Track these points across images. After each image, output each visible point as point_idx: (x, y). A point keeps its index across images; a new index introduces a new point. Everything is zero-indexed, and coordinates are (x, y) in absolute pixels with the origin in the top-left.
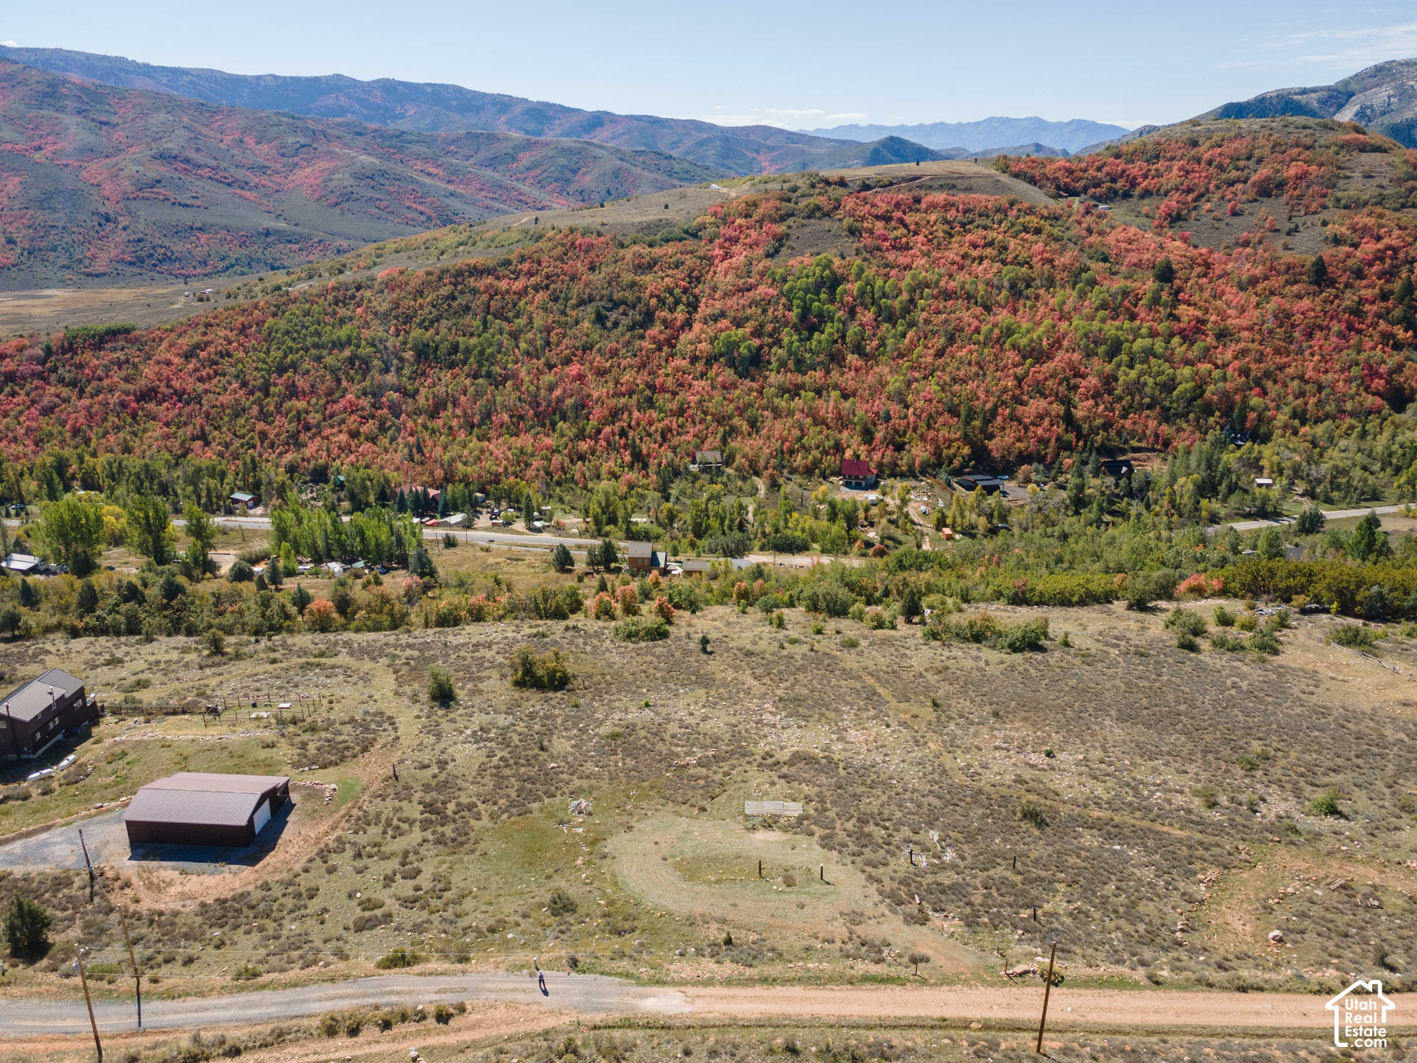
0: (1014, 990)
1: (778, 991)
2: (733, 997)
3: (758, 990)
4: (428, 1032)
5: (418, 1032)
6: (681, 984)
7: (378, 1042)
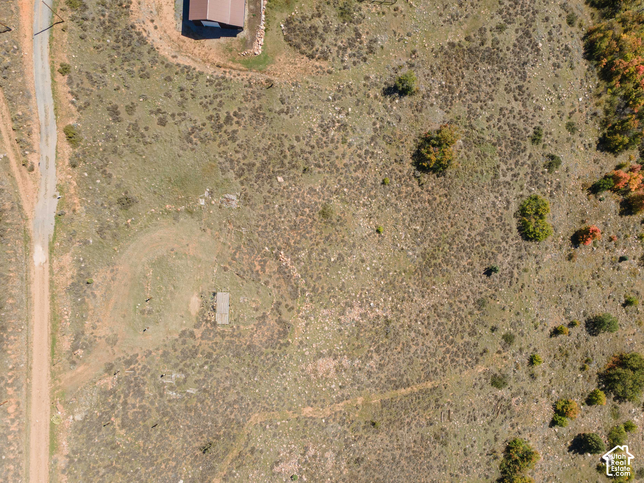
0: (49, 401)
1: (47, 302)
2: (44, 283)
3: (47, 294)
4: (17, 158)
5: (17, 155)
6: (50, 261)
7: (10, 139)
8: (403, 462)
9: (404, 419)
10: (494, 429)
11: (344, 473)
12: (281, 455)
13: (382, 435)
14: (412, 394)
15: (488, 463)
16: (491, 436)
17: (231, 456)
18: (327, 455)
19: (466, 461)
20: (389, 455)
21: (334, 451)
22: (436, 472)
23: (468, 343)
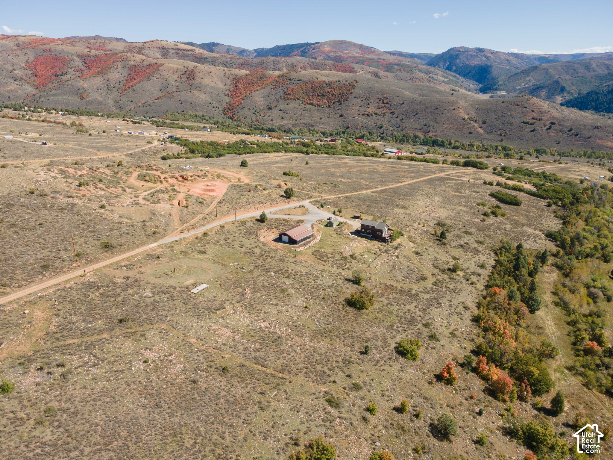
8: (222, 400)
9: (246, 380)
10: (309, 426)
11: (177, 381)
13: (224, 379)
14: (264, 372)
15: (286, 444)
16: (304, 428)
18: (179, 366)
19: (269, 431)
20: (217, 391)
21: (184, 367)
22: (241, 421)
23: (324, 372)
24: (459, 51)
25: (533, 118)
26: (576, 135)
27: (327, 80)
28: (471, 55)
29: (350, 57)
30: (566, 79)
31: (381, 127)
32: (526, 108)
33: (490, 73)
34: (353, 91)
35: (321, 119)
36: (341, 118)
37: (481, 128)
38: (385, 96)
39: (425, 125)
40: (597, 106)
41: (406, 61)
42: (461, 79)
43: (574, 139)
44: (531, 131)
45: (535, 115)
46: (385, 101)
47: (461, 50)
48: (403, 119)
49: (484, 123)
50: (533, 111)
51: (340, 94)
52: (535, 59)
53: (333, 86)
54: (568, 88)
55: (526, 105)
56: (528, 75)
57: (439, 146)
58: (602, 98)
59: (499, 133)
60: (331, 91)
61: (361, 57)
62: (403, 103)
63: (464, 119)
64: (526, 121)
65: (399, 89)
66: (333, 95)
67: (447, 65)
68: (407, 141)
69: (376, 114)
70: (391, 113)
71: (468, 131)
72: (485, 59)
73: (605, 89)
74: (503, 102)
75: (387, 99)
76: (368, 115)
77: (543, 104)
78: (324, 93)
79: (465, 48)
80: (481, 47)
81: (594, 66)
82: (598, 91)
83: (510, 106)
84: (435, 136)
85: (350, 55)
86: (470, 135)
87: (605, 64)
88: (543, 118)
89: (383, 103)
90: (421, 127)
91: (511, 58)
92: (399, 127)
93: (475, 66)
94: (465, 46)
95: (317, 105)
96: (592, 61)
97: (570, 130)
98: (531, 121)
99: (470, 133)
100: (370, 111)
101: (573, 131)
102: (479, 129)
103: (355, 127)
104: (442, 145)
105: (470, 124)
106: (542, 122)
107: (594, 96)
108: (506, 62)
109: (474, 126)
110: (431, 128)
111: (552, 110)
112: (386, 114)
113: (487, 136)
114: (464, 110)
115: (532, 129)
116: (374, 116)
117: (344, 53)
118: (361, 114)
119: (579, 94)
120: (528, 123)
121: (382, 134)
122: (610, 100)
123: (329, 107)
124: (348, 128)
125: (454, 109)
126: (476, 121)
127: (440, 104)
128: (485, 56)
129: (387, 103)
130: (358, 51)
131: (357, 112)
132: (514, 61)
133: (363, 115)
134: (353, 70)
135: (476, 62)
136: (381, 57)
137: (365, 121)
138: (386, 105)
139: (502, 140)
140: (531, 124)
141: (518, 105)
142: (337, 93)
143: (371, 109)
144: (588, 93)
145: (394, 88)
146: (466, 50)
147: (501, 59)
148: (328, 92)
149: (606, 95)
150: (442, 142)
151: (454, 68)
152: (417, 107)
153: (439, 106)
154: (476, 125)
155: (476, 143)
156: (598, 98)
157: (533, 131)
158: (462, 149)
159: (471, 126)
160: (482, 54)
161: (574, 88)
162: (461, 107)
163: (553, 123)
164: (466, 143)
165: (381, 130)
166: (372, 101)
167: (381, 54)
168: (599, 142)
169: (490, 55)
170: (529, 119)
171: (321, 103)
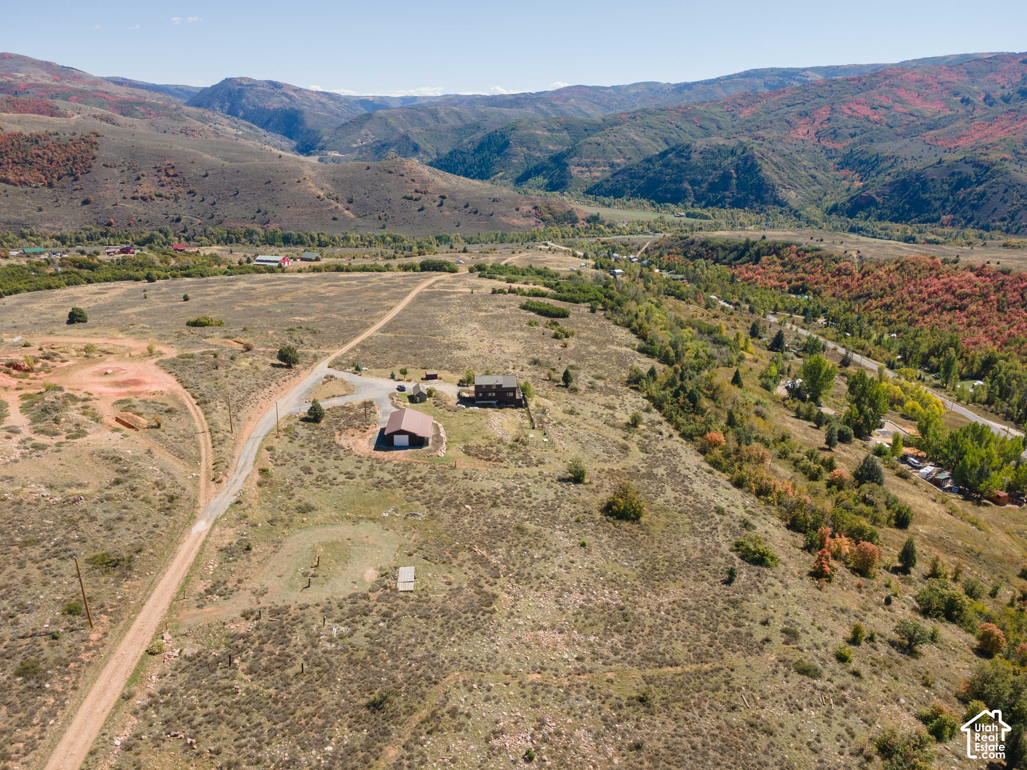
0: (152, 633)
2: (195, 543)
6: (211, 529)
10: (838, 722)
12: (501, 724)
16: (840, 730)
17: (416, 718)
18: (578, 733)
21: (589, 730)
24: (241, 84)
25: (416, 191)
26: (476, 212)
27: (28, 131)
28: (263, 92)
29: (33, 85)
30: (416, 133)
31: (178, 220)
32: (402, 175)
33: (302, 122)
34: (95, 153)
35: (40, 210)
36: (85, 207)
37: (348, 209)
38: (168, 162)
39: (259, 211)
40: (466, 170)
41: (152, 98)
42: (262, 132)
43: (474, 218)
44: (420, 210)
45: (417, 186)
46: (171, 172)
47: (245, 83)
48: (214, 203)
49: (350, 202)
50: (413, 180)
51: (68, 160)
52: (356, 102)
53: (46, 143)
54: (422, 147)
55: (402, 172)
56: (361, 127)
57: (296, 244)
58: (470, 160)
59: (376, 216)
60: (44, 154)
61: (58, 87)
62: (206, 175)
63: (319, 197)
64: (409, 195)
65: (192, 150)
66: (51, 161)
67: (227, 107)
68: (238, 240)
69: (160, 196)
70: (190, 193)
71: (331, 216)
72: (288, 100)
73: (469, 146)
74: (368, 168)
75: (173, 167)
76: (144, 199)
77: (422, 170)
78: (29, 158)
79: (250, 80)
80: (274, 80)
81: (442, 114)
82: (462, 150)
83: (379, 174)
84: (281, 228)
85: (30, 81)
86: (335, 222)
87: (456, 112)
88: (430, 190)
89: (168, 175)
90: (252, 215)
91: (324, 100)
92: (212, 217)
93: (275, 111)
94: (249, 77)
95: (20, 182)
96: (439, 108)
97: (466, 206)
98: (415, 196)
99: (334, 219)
100: (147, 191)
101: (470, 207)
102: (346, 212)
103: (125, 224)
104: (300, 242)
105: (330, 204)
106: (429, 196)
107: (459, 156)
108: (319, 106)
109: (336, 208)
110: (270, 215)
111: (437, 179)
112: (180, 195)
113: (359, 221)
114: (313, 182)
115: (420, 207)
116: (158, 200)
117: (16, 78)
118: (129, 197)
119: (438, 154)
120: (411, 198)
121: (184, 232)
122: (480, 161)
123: (50, 185)
124: (110, 224)
125: (299, 182)
126: (337, 199)
127: (272, 173)
128: (287, 95)
129: (175, 176)
130: (45, 74)
131: (119, 196)
132: (331, 104)
133: (133, 198)
134: (56, 111)
135: (274, 104)
136: (100, 88)
137: (141, 209)
138: (175, 179)
139: (384, 227)
140: (416, 200)
141: (390, 172)
142: (59, 156)
143: (147, 187)
144: (451, 153)
145: (180, 148)
146: (253, 84)
147: (311, 100)
148: (38, 156)
149: (472, 155)
150: (299, 237)
151: (241, 113)
152: (234, 180)
153: (273, 177)
154: (339, 205)
155: (352, 235)
156: (465, 159)
157: (421, 209)
158: (333, 245)
159: (333, 207)
160: (279, 91)
161: (429, 146)
162: (308, 178)
163: (443, 197)
164: (338, 235)
165: (180, 225)
166: (144, 172)
167: (97, 81)
168: (504, 219)
169: (293, 94)
170: (410, 193)
171: (26, 177)
